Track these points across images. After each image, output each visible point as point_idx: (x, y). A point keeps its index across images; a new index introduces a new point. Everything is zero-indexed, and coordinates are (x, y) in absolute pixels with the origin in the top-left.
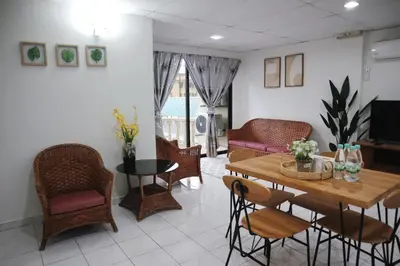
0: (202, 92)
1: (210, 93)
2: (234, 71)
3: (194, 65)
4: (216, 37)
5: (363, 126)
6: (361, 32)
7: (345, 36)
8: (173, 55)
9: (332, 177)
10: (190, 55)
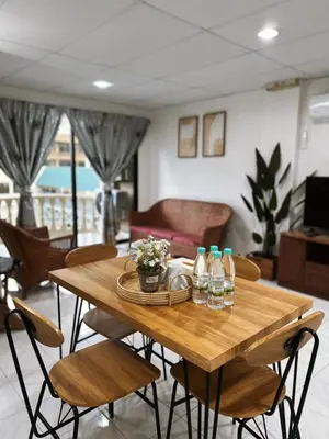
0: (95, 162)
1: (106, 163)
2: (140, 135)
3: (82, 124)
4: (102, 85)
5: (297, 208)
6: (298, 81)
7: (276, 86)
8: (48, 108)
9: (190, 299)
10: (75, 110)
